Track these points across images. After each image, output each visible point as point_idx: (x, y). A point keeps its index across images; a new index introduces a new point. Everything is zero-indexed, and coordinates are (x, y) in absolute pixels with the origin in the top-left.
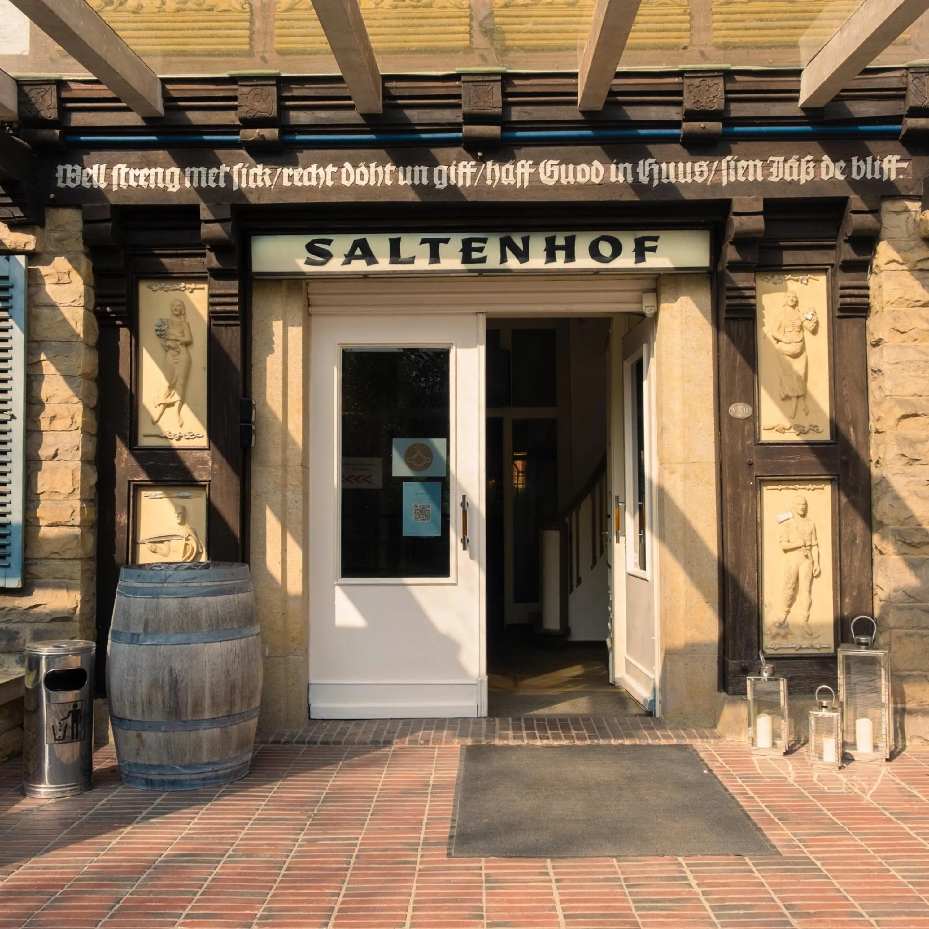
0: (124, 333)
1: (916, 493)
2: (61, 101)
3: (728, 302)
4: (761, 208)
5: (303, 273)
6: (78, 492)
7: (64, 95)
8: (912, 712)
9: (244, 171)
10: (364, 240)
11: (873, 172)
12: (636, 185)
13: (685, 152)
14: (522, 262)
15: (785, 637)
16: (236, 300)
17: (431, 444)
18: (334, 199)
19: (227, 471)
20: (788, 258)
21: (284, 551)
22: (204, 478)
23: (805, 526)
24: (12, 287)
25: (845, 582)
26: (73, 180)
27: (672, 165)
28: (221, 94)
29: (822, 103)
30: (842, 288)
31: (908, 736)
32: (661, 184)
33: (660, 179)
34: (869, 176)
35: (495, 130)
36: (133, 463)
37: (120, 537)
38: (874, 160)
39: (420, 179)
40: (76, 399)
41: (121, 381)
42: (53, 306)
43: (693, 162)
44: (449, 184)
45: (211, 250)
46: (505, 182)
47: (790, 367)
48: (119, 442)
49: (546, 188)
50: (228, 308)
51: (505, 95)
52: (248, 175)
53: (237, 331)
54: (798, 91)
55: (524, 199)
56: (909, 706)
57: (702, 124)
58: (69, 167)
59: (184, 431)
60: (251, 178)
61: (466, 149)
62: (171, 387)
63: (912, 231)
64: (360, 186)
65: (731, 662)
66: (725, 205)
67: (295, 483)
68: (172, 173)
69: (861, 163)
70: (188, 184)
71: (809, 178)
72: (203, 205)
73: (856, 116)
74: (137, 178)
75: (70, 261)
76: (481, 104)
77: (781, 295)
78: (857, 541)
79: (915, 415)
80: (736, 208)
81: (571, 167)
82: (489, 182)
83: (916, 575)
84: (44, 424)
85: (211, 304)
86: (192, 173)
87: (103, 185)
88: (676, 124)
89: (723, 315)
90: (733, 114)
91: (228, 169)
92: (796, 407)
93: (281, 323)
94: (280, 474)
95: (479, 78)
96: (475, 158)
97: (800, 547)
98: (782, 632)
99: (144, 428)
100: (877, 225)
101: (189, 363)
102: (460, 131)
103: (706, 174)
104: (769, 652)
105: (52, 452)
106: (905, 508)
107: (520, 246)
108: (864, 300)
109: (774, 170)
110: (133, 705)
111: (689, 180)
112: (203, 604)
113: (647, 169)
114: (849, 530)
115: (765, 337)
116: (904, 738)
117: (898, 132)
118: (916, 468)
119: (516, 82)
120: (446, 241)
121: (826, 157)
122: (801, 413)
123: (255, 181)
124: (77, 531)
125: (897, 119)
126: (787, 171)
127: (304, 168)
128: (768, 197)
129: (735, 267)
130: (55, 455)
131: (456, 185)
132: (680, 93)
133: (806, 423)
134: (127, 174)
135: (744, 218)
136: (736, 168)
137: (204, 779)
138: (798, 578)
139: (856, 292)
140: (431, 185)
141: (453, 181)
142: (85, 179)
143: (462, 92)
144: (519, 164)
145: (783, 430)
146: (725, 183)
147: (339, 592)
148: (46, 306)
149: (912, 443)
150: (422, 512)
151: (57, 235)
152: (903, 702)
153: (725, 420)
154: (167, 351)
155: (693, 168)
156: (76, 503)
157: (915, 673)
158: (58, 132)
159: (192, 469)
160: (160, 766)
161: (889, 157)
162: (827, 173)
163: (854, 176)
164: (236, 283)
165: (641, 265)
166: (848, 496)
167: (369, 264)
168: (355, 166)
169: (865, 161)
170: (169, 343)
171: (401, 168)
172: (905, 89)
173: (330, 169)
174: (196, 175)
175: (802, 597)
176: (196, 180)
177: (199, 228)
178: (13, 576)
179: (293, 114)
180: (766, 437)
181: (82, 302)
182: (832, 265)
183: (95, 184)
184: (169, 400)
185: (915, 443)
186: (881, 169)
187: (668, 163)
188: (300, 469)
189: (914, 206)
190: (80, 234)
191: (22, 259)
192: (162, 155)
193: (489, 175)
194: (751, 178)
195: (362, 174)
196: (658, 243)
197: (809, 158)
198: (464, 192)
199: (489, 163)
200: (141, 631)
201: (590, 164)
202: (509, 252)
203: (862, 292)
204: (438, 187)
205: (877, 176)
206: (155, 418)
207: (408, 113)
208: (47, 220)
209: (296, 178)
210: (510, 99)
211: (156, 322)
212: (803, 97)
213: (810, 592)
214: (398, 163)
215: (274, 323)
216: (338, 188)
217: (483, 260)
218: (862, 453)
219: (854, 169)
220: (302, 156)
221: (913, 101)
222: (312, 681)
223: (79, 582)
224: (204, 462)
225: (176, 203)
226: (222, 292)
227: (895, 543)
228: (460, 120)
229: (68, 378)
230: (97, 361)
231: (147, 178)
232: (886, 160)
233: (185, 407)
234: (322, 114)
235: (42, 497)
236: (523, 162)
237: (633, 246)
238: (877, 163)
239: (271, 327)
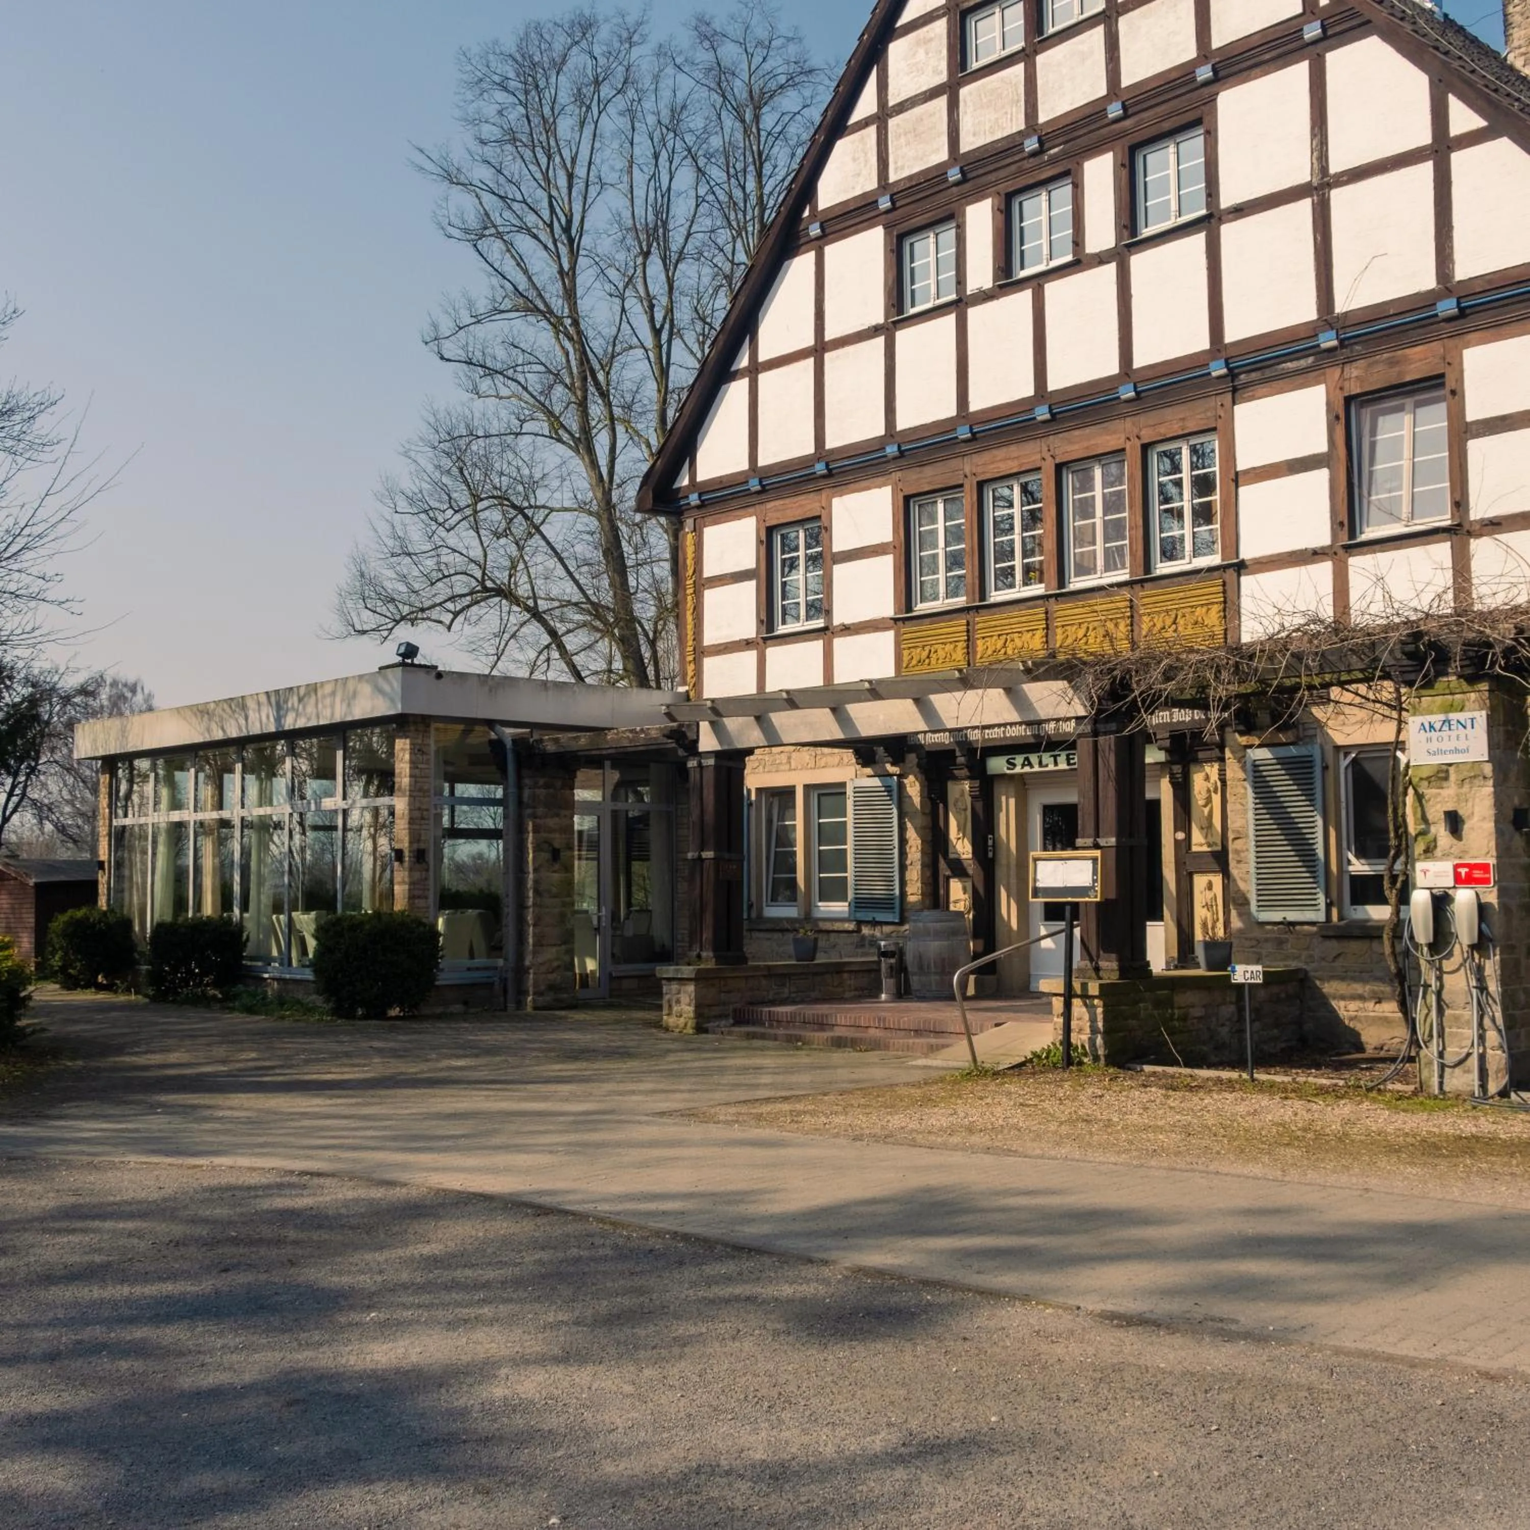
0: (941, 806)
1: (1241, 878)
3: (1177, 780)
5: (1006, 775)
6: (920, 879)
10: (1028, 757)
16: (982, 787)
19: (982, 870)
20: (1201, 755)
21: (1009, 907)
22: (971, 873)
23: (1210, 895)
24: (894, 790)
36: (946, 867)
37: (942, 898)
40: (918, 838)
41: (940, 829)
42: (909, 797)
45: (964, 767)
47: (1203, 812)
48: (939, 857)
50: (979, 791)
53: (980, 803)
59: (964, 851)
62: (960, 830)
67: (1013, 874)
71: (1190, 718)
72: (956, 749)
75: (915, 777)
77: (1199, 774)
78: (1228, 904)
79: (1240, 837)
84: (907, 850)
92: (1207, 833)
93: (1004, 797)
94: (1006, 869)
97: (1210, 905)
99: (951, 850)
100: (1224, 741)
101: (966, 819)
105: (911, 862)
106: (1237, 886)
108: (1226, 775)
109: (1174, 716)
114: (1226, 897)
115: (1195, 796)
118: (1241, 865)
120: (1058, 756)
122: (1209, 836)
124: (923, 896)
133: (1211, 841)
145: (1202, 845)
148: (906, 797)
149: (1240, 852)
151: (909, 766)
154: (957, 813)
156: (919, 885)
159: (967, 868)
164: (981, 780)
166: (1225, 879)
167: (1031, 768)
170: (958, 808)
178: (896, 917)
180: (1194, 849)
181: (920, 794)
182: (1215, 759)
184: (959, 836)
189: (1235, 731)
190: (918, 765)
191: (896, 778)
197: (1189, 710)
203: (1224, 772)
206: (954, 845)
208: (906, 759)
211: (954, 800)
216: (1005, 738)
217: (1075, 764)
218: (1227, 857)
222: (1031, 973)
224: (971, 865)
226: (975, 784)
229: (917, 829)
230: (930, 820)
233: (965, 839)
235: (907, 882)
239: (1001, 798)
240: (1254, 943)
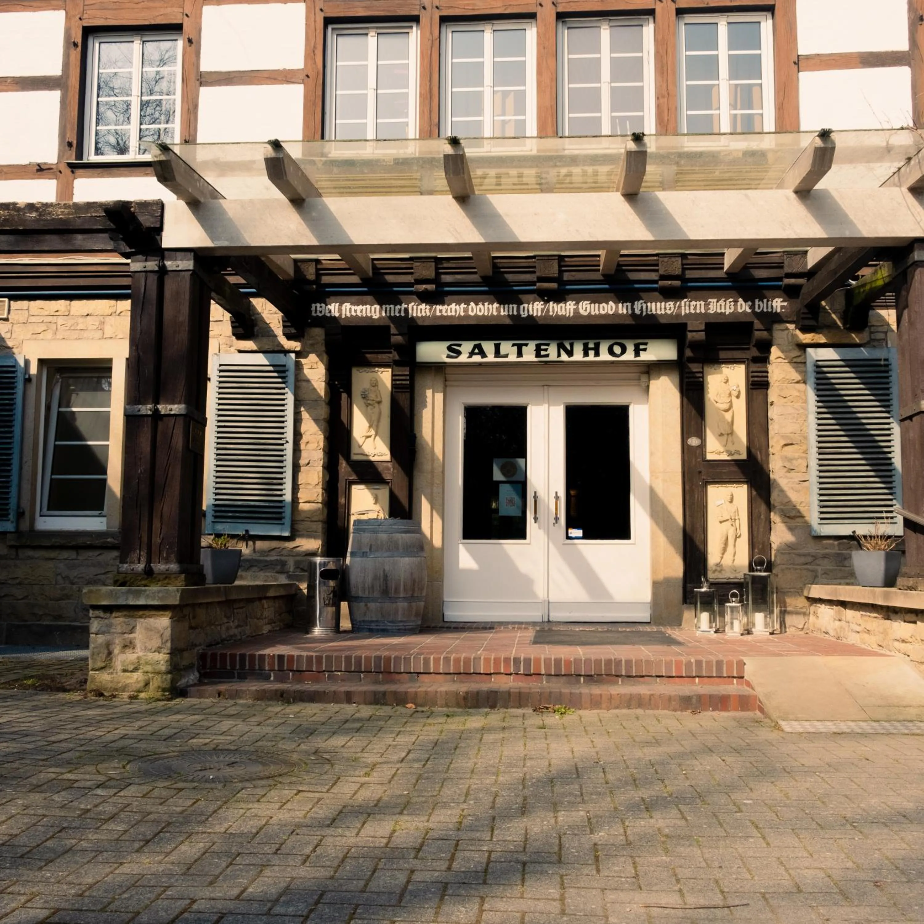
0: (344, 396)
1: (792, 488)
2: (317, 270)
3: (687, 380)
4: (703, 328)
5: (445, 363)
6: (321, 484)
7: (319, 267)
8: (790, 613)
9: (415, 307)
10: (480, 345)
11: (767, 308)
12: (633, 315)
13: (661, 297)
14: (569, 357)
15: (720, 571)
16: (408, 378)
17: (517, 462)
18: (465, 322)
19: (402, 474)
20: (723, 355)
21: (432, 521)
22: (388, 478)
23: (732, 508)
24: (287, 371)
25: (755, 540)
26: (321, 312)
27: (654, 304)
28: (404, 266)
29: (736, 270)
30: (752, 372)
31: (787, 626)
32: (647, 314)
33: (647, 311)
34: (765, 310)
35: (554, 285)
36: (349, 469)
37: (341, 510)
38: (768, 301)
39: (513, 311)
40: (320, 433)
41: (342, 423)
42: (308, 381)
43: (666, 302)
44: (529, 315)
45: (395, 350)
46: (560, 313)
47: (724, 417)
48: (341, 457)
49: (582, 317)
50: (404, 382)
51: (560, 266)
52: (417, 309)
53: (408, 395)
54: (723, 264)
55: (570, 323)
56: (789, 609)
57: (670, 282)
58: (318, 305)
59: (376, 452)
60: (419, 311)
61: (538, 295)
62: (370, 426)
63: (790, 340)
64: (479, 316)
65: (689, 585)
66: (684, 326)
67: (438, 482)
68: (375, 308)
69: (761, 303)
70: (384, 314)
71: (731, 311)
72: (392, 325)
73: (756, 277)
74: (356, 311)
75: (318, 356)
76: (547, 271)
77: (719, 376)
78: (762, 517)
79: (792, 444)
80: (689, 328)
81: (597, 305)
82: (551, 313)
83: (792, 535)
84: (302, 446)
85: (393, 380)
86: (386, 308)
87: (337, 315)
88: (656, 282)
89: (685, 388)
90: (687, 276)
91: (406, 306)
92: (727, 440)
93: (431, 390)
94: (429, 477)
95: (546, 258)
96: (543, 300)
97: (728, 520)
98: (719, 569)
99: (354, 450)
100: (770, 337)
101: (380, 413)
102: (535, 285)
103: (672, 309)
104: (711, 580)
105: (307, 462)
106: (787, 497)
107: (569, 348)
108: (766, 379)
109: (711, 306)
110: (364, 589)
111: (663, 313)
112: (400, 537)
113: (640, 306)
114: (757, 511)
115: (709, 400)
116: (785, 627)
117: (781, 285)
118: (793, 474)
119: (566, 259)
120: (526, 345)
121: (740, 300)
122: (730, 443)
123: (421, 312)
124: (320, 505)
125: (780, 279)
126: (719, 307)
127: (448, 305)
128: (707, 321)
129: (691, 360)
130: (308, 464)
131: (532, 315)
132: (657, 265)
133: (733, 449)
134: (350, 309)
135: (694, 333)
136: (689, 306)
137: (399, 629)
138: (727, 538)
139: (760, 374)
140: (519, 315)
141: (531, 313)
142: (327, 311)
143: (536, 265)
144: (568, 303)
145: (720, 453)
146: (683, 313)
147: (461, 546)
148: (304, 381)
149: (790, 460)
150: (511, 502)
151: (311, 342)
152: (785, 607)
153: (686, 447)
154: (367, 406)
155: (665, 305)
156: (319, 490)
157: (792, 590)
158: (315, 286)
159: (382, 472)
160: (377, 621)
161: (777, 299)
162: (741, 308)
163: (757, 310)
164: (408, 369)
165: (638, 359)
166: (756, 490)
167: (482, 357)
168: (477, 304)
169: (763, 302)
170: (369, 402)
171: (502, 306)
172: (783, 263)
173: (463, 306)
174: (388, 309)
175: (730, 549)
176: (388, 312)
177: (390, 339)
178: (286, 530)
179: (443, 276)
180: (709, 457)
181: (324, 379)
182: (748, 359)
183: (333, 314)
184: (369, 434)
185: (792, 460)
186: (772, 306)
187: (651, 303)
188: (441, 474)
189: (792, 326)
190: (323, 342)
191: (293, 355)
192: (370, 298)
193: (551, 310)
194: (698, 311)
195: (480, 309)
196: (648, 347)
197: (731, 300)
198: (537, 319)
199: (551, 303)
200: (368, 550)
201: (607, 303)
202: (562, 352)
203: (764, 374)
204: (523, 316)
205: (770, 310)
206: (361, 444)
207: (506, 276)
208: (306, 334)
209: (444, 311)
210: (563, 268)
211: (361, 389)
212: (726, 267)
213: (735, 546)
214: (500, 303)
215: (427, 391)
216: (467, 316)
217: (547, 356)
218: (765, 466)
219: (757, 306)
220: (447, 299)
221: (787, 270)
222: (445, 599)
223: (320, 534)
224: (388, 469)
225: (377, 324)
226: (400, 373)
227: (780, 516)
228: (535, 279)
229: (316, 421)
230: (329, 411)
231: (361, 312)
232: (775, 301)
233: (378, 438)
234: (459, 277)
235: (300, 486)
236: (570, 302)
237: (633, 348)
238: (770, 303)
239: (425, 393)
240: (810, 559)
